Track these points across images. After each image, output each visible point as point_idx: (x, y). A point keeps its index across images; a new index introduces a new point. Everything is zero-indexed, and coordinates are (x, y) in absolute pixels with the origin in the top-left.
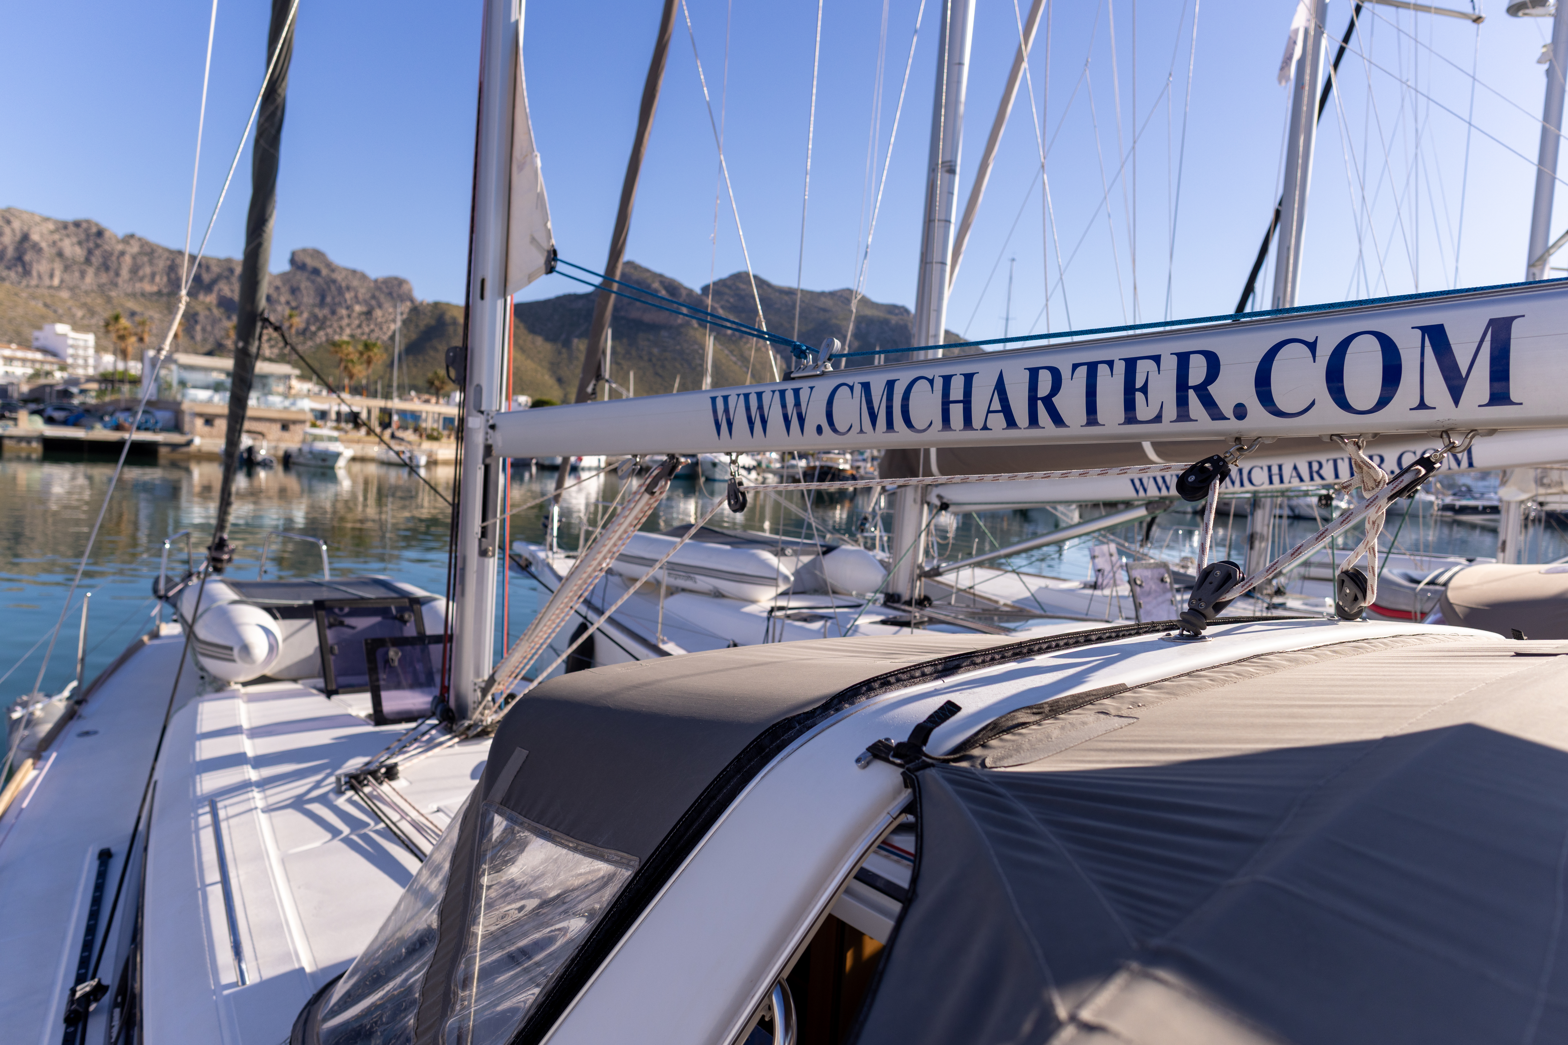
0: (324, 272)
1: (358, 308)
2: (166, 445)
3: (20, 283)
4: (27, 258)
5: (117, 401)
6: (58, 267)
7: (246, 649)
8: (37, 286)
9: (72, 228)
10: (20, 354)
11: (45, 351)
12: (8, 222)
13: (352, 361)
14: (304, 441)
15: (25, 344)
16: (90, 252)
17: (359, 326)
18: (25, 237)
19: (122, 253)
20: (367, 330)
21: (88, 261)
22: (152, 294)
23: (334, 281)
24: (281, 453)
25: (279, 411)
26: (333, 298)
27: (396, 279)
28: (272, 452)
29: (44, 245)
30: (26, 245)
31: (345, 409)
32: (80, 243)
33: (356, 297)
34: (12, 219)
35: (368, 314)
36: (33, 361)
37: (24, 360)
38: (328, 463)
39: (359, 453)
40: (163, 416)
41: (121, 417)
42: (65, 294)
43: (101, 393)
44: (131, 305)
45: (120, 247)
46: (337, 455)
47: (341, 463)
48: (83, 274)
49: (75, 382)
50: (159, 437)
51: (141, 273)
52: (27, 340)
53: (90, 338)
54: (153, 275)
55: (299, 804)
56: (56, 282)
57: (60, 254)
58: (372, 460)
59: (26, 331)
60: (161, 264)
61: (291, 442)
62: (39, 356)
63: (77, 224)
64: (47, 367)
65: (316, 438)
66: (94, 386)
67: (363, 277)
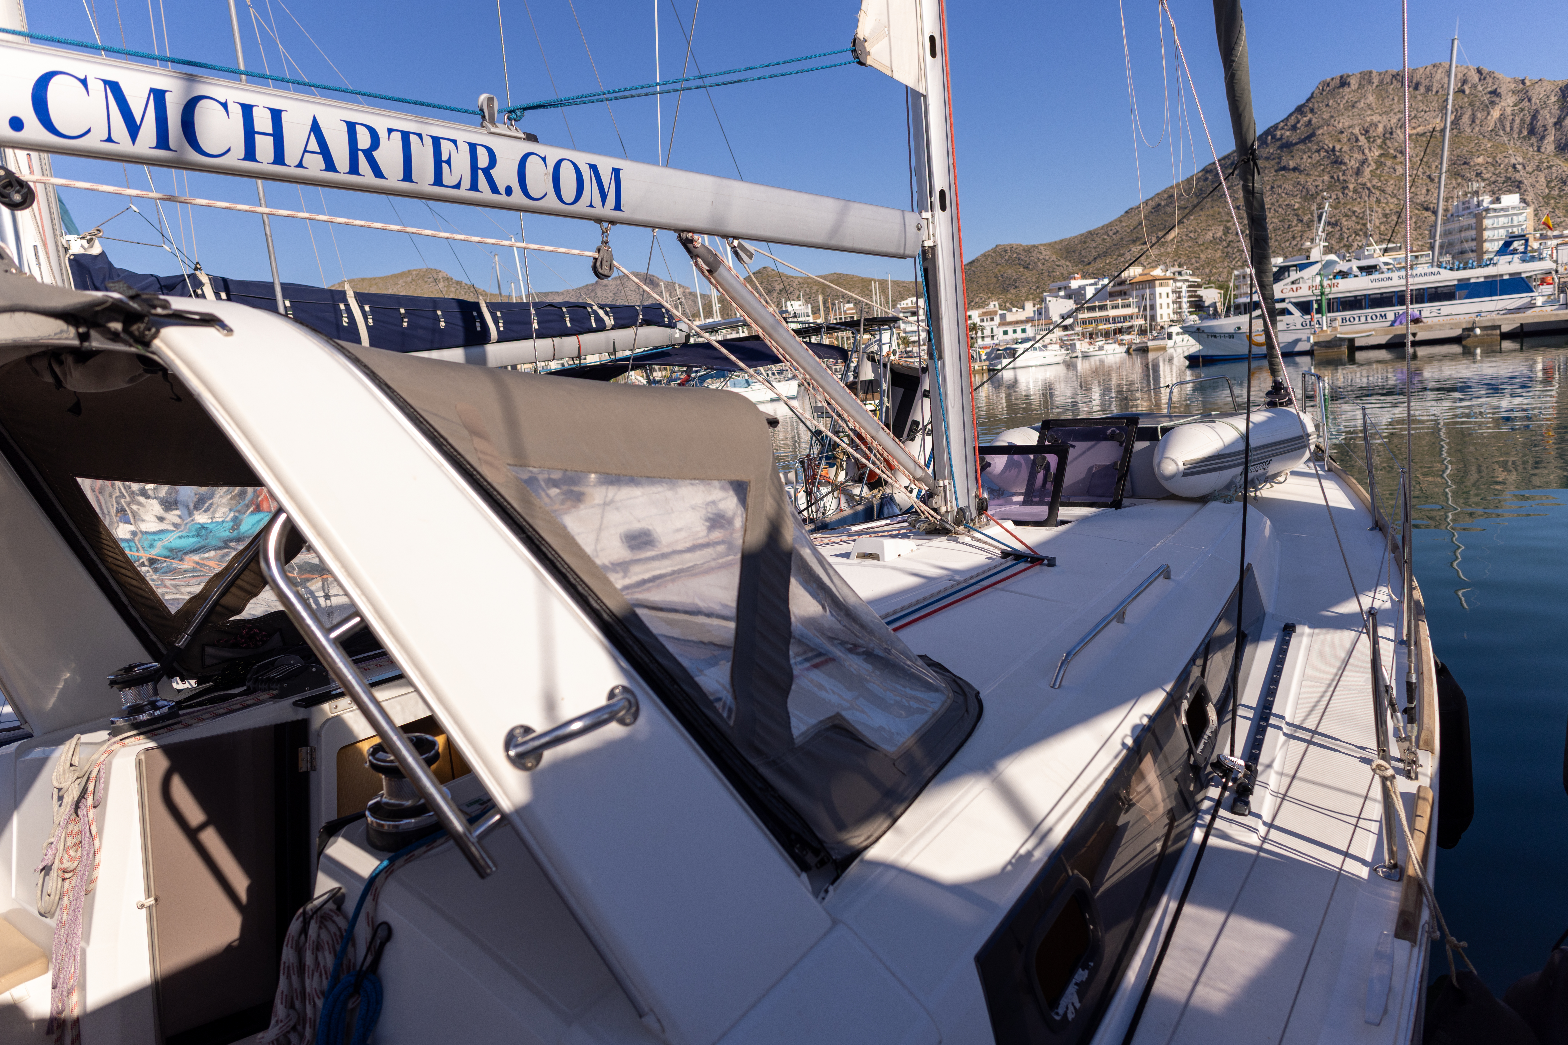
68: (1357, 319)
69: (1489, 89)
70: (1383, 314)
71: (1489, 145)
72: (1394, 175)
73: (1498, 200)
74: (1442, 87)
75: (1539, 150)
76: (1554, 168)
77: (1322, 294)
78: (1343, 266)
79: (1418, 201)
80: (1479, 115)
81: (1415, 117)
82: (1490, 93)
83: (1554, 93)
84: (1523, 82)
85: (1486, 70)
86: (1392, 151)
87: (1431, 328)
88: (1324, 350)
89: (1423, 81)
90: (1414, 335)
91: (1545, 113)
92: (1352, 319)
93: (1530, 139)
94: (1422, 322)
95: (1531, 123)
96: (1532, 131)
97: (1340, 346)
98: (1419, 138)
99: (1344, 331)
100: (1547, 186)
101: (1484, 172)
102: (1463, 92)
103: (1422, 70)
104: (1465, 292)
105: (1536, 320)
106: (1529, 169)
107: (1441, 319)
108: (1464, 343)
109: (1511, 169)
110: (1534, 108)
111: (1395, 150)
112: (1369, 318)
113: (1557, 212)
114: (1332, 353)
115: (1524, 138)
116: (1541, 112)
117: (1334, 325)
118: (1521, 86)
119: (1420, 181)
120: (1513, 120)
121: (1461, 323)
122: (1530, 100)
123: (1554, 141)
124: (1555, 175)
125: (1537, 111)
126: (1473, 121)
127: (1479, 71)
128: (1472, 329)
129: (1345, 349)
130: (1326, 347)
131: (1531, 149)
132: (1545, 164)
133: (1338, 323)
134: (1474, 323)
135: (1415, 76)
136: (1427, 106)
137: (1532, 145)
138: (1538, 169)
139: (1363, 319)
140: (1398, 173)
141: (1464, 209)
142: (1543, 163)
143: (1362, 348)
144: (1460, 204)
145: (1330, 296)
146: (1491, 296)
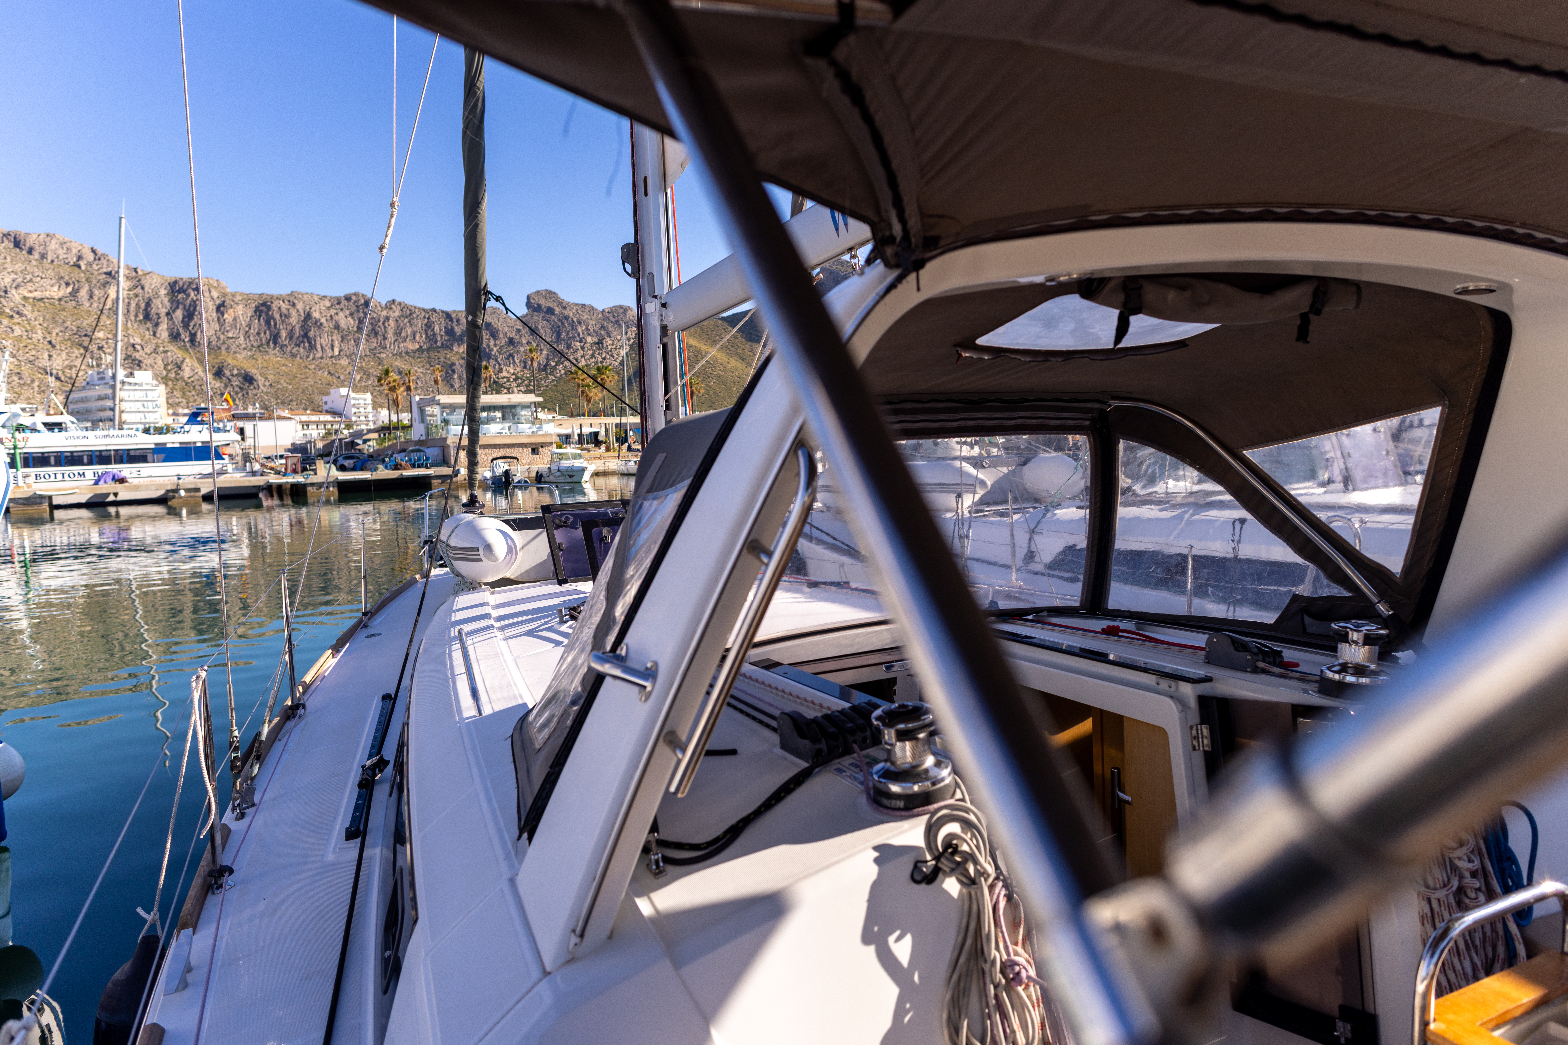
0: (557, 310)
1: (589, 339)
2: (437, 477)
3: (308, 357)
4: (311, 334)
5: (395, 445)
6: (336, 338)
7: (488, 547)
8: (322, 358)
9: (344, 302)
10: (314, 418)
11: (333, 413)
12: (294, 305)
13: (588, 386)
14: (552, 461)
15: (317, 410)
16: (361, 321)
17: (593, 356)
18: (308, 316)
19: (387, 319)
20: (600, 359)
21: (360, 329)
22: (414, 352)
23: (566, 318)
24: (534, 475)
25: (529, 436)
26: (568, 334)
27: (621, 307)
28: (526, 474)
29: (323, 320)
30: (309, 323)
31: (587, 430)
32: (351, 314)
33: (587, 329)
34: (296, 301)
35: (600, 343)
36: (325, 423)
37: (317, 423)
38: (575, 479)
39: (601, 468)
40: (432, 452)
41: (398, 457)
42: (344, 362)
43: (381, 441)
44: (398, 363)
45: (384, 313)
46: (583, 470)
47: (586, 476)
48: (357, 342)
49: (359, 434)
50: (431, 472)
51: (403, 334)
52: (319, 406)
53: (368, 396)
54: (414, 335)
55: (530, 633)
56: (336, 352)
57: (337, 327)
58: (614, 473)
59: (317, 398)
60: (419, 323)
61: (542, 463)
62: (329, 418)
63: (348, 298)
64: (336, 427)
65: (562, 456)
66: (376, 435)
67: (592, 309)
68: (53, 476)
69: (105, 270)
70: (81, 472)
71: (108, 322)
72: (11, 335)
73: (131, 375)
74: (58, 257)
75: (154, 334)
76: (169, 353)
77: (15, 447)
78: (26, 420)
79: (40, 365)
80: (96, 292)
81: (31, 281)
82: (106, 273)
83: (163, 287)
84: (136, 270)
85: (100, 251)
86: (8, 311)
87: (137, 488)
88: (21, 508)
89: (37, 247)
90: (116, 494)
91: (156, 303)
92: (47, 476)
93: (145, 324)
94: (126, 482)
95: (146, 309)
96: (147, 317)
97: (41, 503)
98: (38, 303)
99: (42, 488)
100: (165, 368)
101: (106, 346)
102: (79, 267)
103: (35, 237)
104: (162, 456)
105: (233, 485)
106: (147, 350)
107: (141, 480)
108: (170, 503)
109: (130, 348)
110: (147, 296)
111: (11, 309)
112: (66, 476)
113: (175, 393)
114: (32, 510)
115: (140, 321)
116: (154, 301)
117: (27, 482)
118: (134, 274)
119: (41, 345)
120: (129, 303)
121: (166, 485)
122: (143, 288)
123: (168, 329)
124: (170, 360)
125: (150, 300)
126: (91, 297)
127: (93, 251)
128: (176, 491)
129: (45, 506)
130: (24, 504)
131: (147, 333)
132: (161, 349)
133: (31, 479)
134: (178, 485)
135: (28, 240)
136: (43, 272)
137: (148, 329)
138: (155, 351)
139: (59, 477)
140: (16, 334)
141: (99, 379)
142: (159, 347)
143: (59, 507)
144: (95, 374)
145: (25, 450)
146: (187, 460)
